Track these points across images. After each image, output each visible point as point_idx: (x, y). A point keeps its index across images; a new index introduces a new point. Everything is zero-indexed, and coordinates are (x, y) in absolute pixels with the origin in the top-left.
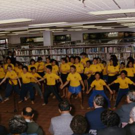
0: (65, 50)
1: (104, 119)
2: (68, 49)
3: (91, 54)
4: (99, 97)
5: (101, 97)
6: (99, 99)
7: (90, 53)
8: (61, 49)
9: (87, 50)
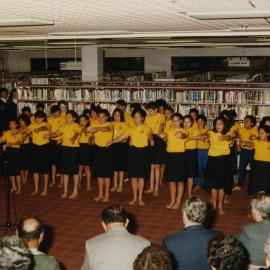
0: (128, 93)
1: (214, 254)
2: (136, 90)
3: (187, 105)
4: (197, 204)
5: (201, 203)
6: (194, 207)
7: (185, 101)
8: (120, 90)
9: (178, 94)
